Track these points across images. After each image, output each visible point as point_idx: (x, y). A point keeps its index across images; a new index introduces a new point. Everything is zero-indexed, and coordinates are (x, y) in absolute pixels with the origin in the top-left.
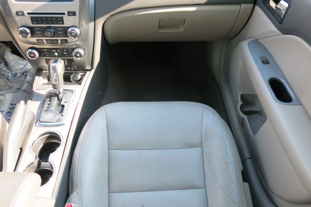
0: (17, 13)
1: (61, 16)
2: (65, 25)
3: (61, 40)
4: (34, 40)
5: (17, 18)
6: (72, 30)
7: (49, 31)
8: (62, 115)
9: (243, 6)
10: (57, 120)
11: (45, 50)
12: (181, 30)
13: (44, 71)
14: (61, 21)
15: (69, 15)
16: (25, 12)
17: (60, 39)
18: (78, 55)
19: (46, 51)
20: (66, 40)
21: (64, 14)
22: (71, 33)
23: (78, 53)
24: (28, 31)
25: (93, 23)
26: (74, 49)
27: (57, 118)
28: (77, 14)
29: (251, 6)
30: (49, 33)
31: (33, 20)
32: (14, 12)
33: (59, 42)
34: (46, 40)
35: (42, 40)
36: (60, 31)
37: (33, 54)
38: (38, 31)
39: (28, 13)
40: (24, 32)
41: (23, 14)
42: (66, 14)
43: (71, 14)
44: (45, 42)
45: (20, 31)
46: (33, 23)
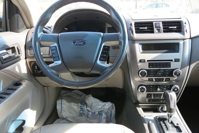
0: (141, 61)
1: (170, 62)
2: (172, 68)
4: (147, 79)
5: (139, 64)
6: (178, 71)
7: (160, 72)
11: (151, 86)
13: (139, 104)
16: (146, 61)
17: (165, 78)
18: (176, 90)
19: (151, 88)
20: (169, 79)
21: (172, 60)
22: (175, 73)
23: (176, 88)
24: (146, 72)
25: (189, 67)
30: (160, 74)
31: (150, 65)
32: (138, 60)
33: (164, 80)
34: (155, 79)
35: (152, 79)
36: (167, 72)
37: (144, 89)
38: (152, 72)
39: (148, 61)
40: (144, 73)
41: (144, 61)
42: (174, 61)
43: (177, 60)
44: (154, 80)
45: (141, 72)
46: (149, 67)
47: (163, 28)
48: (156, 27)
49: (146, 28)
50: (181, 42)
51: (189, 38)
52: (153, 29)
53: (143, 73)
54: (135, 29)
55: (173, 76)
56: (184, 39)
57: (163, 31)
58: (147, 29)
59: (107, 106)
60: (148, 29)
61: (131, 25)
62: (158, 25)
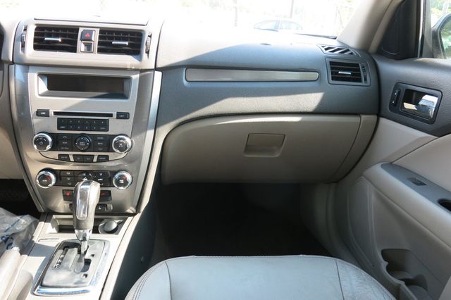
0: (39, 113)
1: (107, 118)
2: (111, 132)
3: (99, 156)
4: (55, 154)
5: (36, 121)
7: (82, 141)
8: (86, 276)
9: (364, 117)
10: (76, 283)
11: (69, 173)
12: (277, 155)
13: (54, 217)
14: (105, 126)
15: (118, 117)
16: (51, 113)
17: (96, 154)
18: (122, 182)
19: (68, 176)
20: (107, 157)
21: (111, 115)
22: (117, 144)
23: (122, 177)
24: (50, 139)
25: (153, 131)
26: (115, 173)
27: (76, 280)
28: (132, 116)
29: (373, 118)
30: (82, 144)
31: (61, 123)
32: (33, 110)
33: (95, 160)
34: (73, 155)
35: (68, 155)
36: (100, 141)
37: (47, 179)
38: (65, 140)
39: (56, 113)
40: (43, 141)
41: (47, 114)
42: (115, 116)
43: (123, 116)
44: (72, 159)
45: (36, 139)
46: (59, 129)
47: (99, 42)
48: (82, 40)
49: (60, 40)
50: (136, 77)
51: (154, 68)
52: (76, 43)
53: (40, 141)
54: (35, 40)
55: (113, 151)
56: (142, 71)
57: (98, 49)
58: (61, 43)
59: (24, 224)
60: (63, 41)
61: (25, 30)
62: (87, 35)
